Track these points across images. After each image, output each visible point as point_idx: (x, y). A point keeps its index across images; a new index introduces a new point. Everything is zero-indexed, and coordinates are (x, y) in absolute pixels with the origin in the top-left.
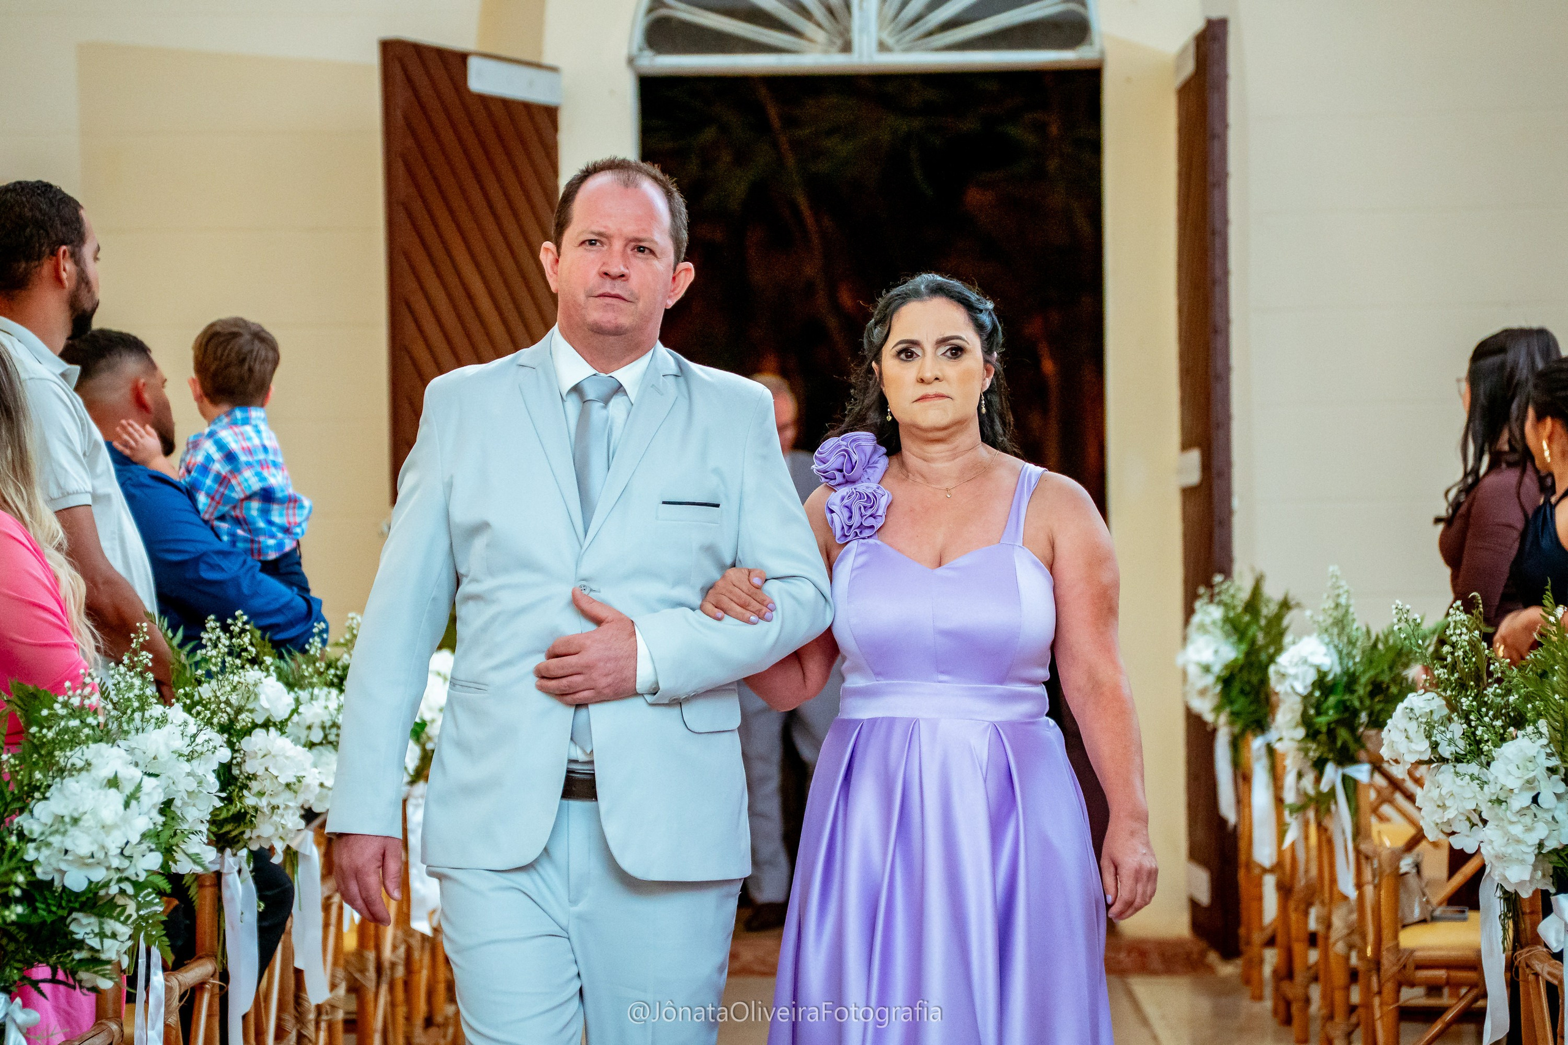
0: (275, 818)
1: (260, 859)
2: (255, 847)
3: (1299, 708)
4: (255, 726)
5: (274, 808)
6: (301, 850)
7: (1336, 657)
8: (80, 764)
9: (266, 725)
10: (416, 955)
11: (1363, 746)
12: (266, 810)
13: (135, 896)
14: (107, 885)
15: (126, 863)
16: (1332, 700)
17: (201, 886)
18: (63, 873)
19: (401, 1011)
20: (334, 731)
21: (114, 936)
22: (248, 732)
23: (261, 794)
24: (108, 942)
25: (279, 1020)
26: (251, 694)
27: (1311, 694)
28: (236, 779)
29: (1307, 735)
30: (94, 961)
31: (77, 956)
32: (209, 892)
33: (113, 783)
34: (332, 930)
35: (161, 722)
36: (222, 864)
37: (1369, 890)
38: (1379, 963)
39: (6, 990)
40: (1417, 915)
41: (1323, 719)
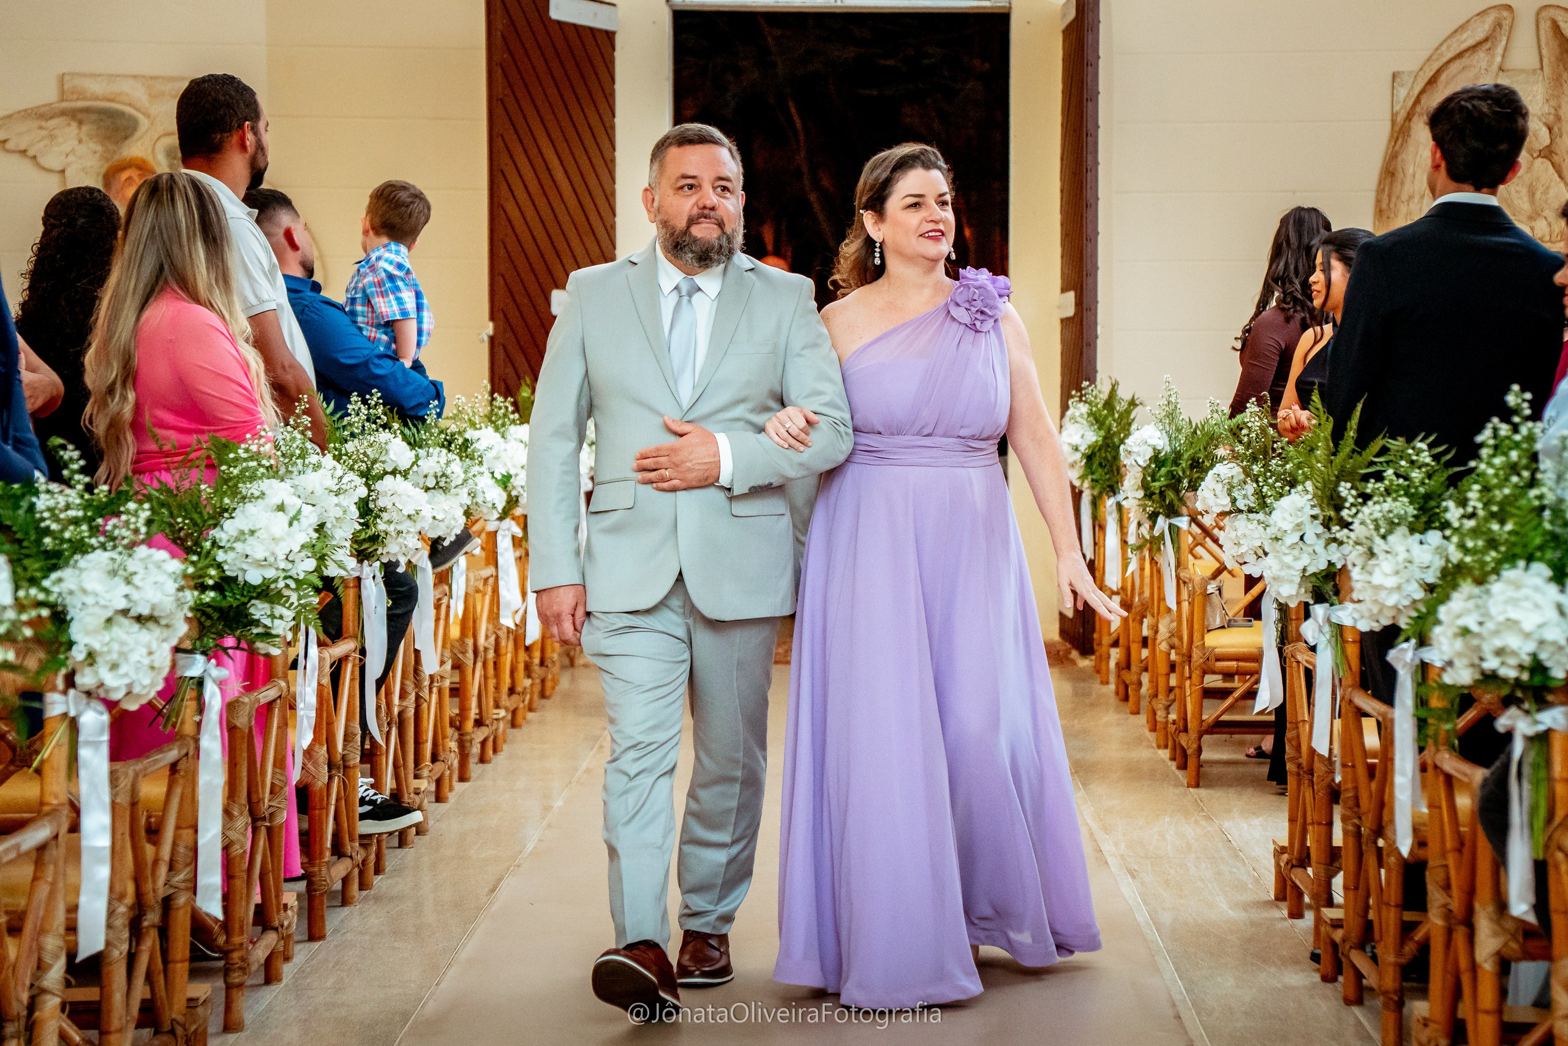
0: (400, 540)
1: (389, 569)
2: (385, 560)
3: (1140, 476)
4: (386, 473)
5: (399, 533)
6: (419, 564)
7: (1167, 440)
8: (257, 494)
9: (394, 473)
10: (503, 643)
11: (1185, 504)
12: (393, 534)
13: (297, 590)
14: (276, 581)
15: (289, 566)
16: (1163, 470)
17: (346, 587)
18: (245, 571)
19: (492, 682)
20: (444, 479)
21: (281, 617)
22: (381, 477)
23: (390, 522)
24: (277, 622)
25: (402, 684)
26: (383, 449)
27: (1149, 466)
28: (372, 511)
29: (1145, 495)
30: (267, 635)
31: (255, 631)
32: (351, 593)
33: (281, 508)
34: (442, 623)
35: (317, 467)
36: (361, 571)
37: (1185, 606)
38: (1190, 657)
39: (204, 653)
40: (1218, 623)
41: (1157, 484)
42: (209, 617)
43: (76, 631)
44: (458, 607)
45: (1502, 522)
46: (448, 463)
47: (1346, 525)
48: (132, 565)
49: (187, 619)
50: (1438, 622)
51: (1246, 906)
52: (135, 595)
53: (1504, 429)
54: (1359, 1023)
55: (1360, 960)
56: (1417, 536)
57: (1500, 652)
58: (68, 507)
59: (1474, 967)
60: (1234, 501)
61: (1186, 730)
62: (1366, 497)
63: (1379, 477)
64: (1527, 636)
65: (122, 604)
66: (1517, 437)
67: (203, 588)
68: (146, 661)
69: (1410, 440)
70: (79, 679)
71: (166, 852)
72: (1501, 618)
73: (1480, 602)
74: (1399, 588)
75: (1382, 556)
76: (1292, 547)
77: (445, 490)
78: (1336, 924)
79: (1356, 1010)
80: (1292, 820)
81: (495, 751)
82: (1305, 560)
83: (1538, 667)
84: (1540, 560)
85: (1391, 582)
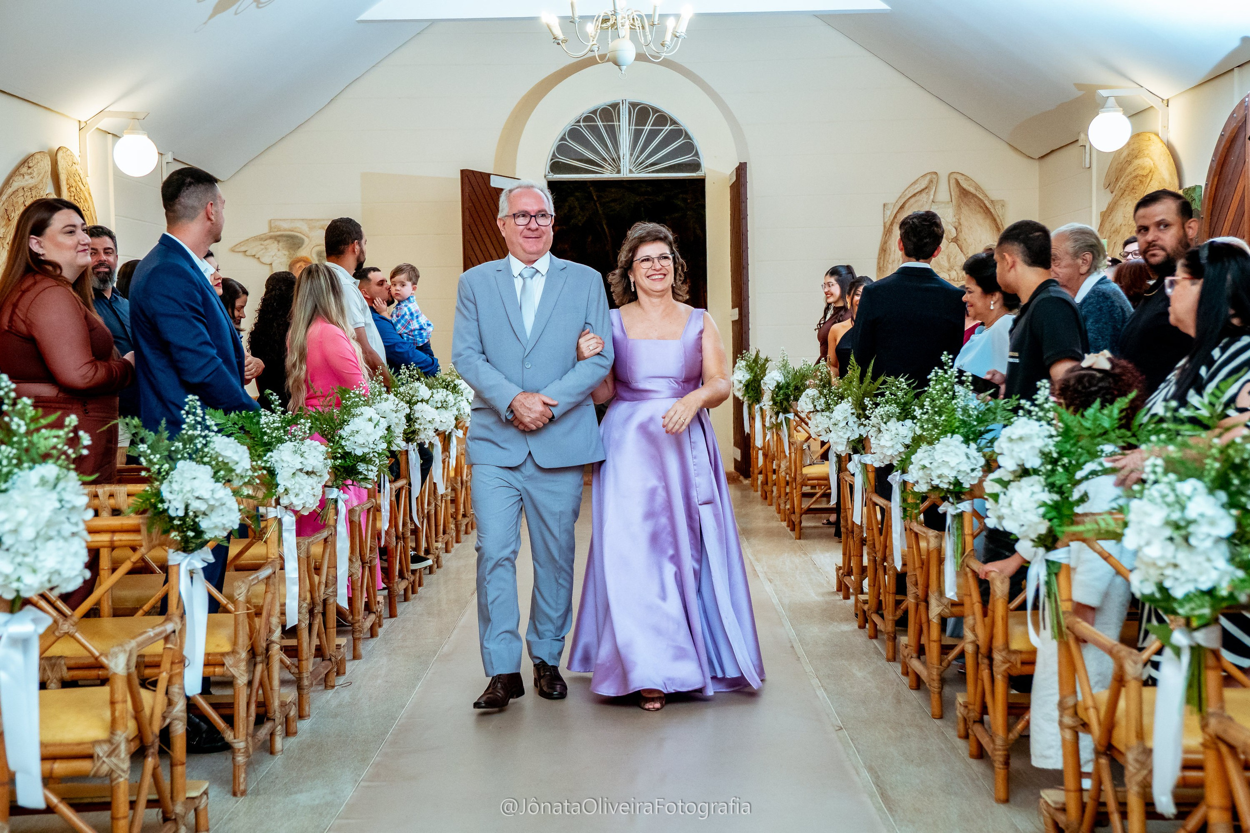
0: (425, 432)
1: (421, 446)
2: (419, 442)
3: (771, 395)
4: (418, 401)
5: (425, 429)
6: (435, 443)
7: (783, 377)
8: (359, 413)
9: (422, 401)
11: (792, 408)
12: (422, 430)
13: (378, 457)
14: (369, 454)
15: (375, 446)
16: (782, 392)
17: (401, 455)
18: (355, 449)
20: (445, 403)
21: (372, 471)
22: (416, 403)
23: (420, 424)
24: (370, 473)
25: (429, 499)
26: (417, 391)
27: (775, 390)
28: (412, 419)
29: (773, 404)
30: (366, 479)
31: (360, 477)
32: (404, 457)
33: (370, 420)
34: (446, 470)
35: (387, 400)
36: (408, 447)
37: (793, 455)
38: (795, 479)
39: (337, 487)
40: (808, 462)
41: (779, 398)
42: (339, 471)
43: (279, 479)
44: (453, 462)
45: (940, 416)
46: (447, 396)
47: (868, 418)
48: (303, 448)
49: (329, 473)
50: (912, 463)
51: (823, 595)
52: (305, 462)
53: (941, 372)
54: (876, 647)
55: (876, 618)
56: (901, 422)
57: (939, 477)
58: (274, 422)
59: (928, 621)
60: (815, 406)
61: (794, 513)
62: (877, 405)
63: (883, 395)
64: (952, 468)
65: (300, 466)
66: (946, 376)
67: (335, 458)
68: (311, 492)
69: (896, 377)
70: (281, 501)
71: (324, 579)
72: (940, 461)
73: (930, 453)
74: (893, 446)
75: (885, 432)
76: (843, 428)
77: (446, 408)
78: (865, 602)
79: (874, 641)
80: (844, 554)
81: (472, 528)
82: (849, 434)
83: (957, 483)
84: (957, 433)
85: (889, 444)
